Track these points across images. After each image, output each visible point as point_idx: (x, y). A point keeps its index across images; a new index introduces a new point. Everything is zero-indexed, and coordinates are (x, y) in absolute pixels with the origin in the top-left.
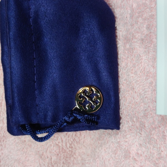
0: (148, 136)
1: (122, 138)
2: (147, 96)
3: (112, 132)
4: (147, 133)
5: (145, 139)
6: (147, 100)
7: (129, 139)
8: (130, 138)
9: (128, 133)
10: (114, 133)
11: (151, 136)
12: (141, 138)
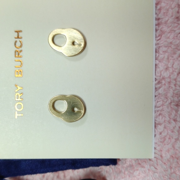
0: (167, 171)
1: (128, 177)
2: (161, 112)
3: (111, 169)
4: (165, 166)
5: (161, 175)
6: (162, 118)
7: (138, 177)
8: (139, 175)
9: (136, 168)
10: (113, 170)
11: (171, 170)
12: (156, 174)
